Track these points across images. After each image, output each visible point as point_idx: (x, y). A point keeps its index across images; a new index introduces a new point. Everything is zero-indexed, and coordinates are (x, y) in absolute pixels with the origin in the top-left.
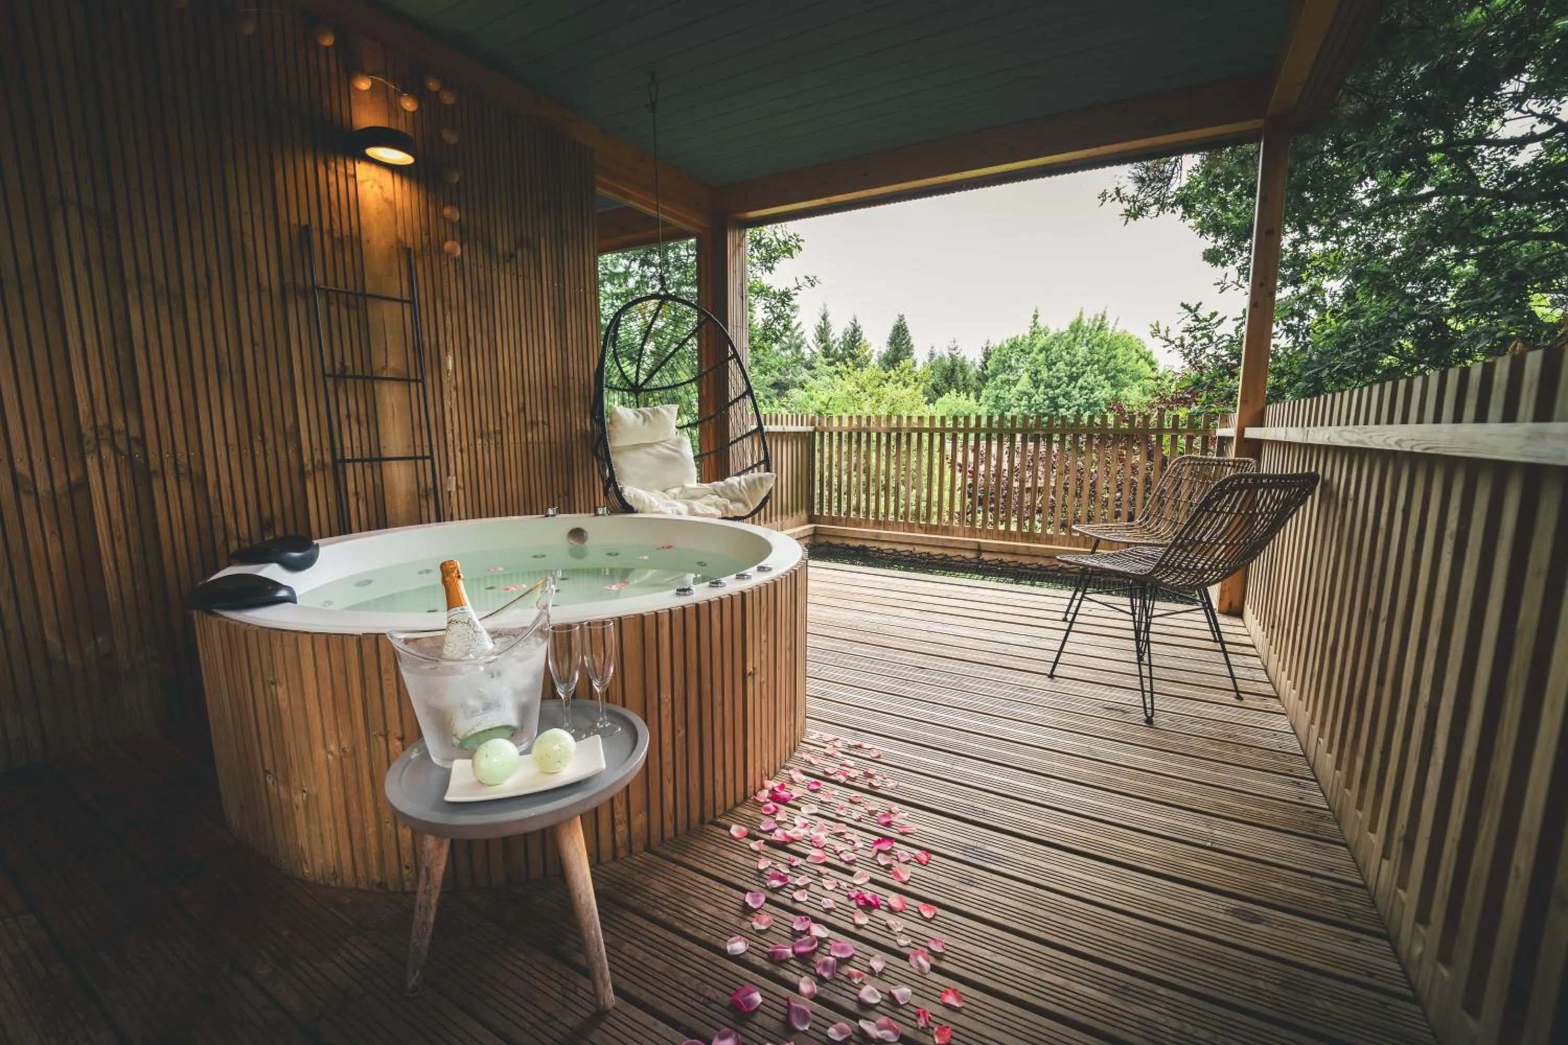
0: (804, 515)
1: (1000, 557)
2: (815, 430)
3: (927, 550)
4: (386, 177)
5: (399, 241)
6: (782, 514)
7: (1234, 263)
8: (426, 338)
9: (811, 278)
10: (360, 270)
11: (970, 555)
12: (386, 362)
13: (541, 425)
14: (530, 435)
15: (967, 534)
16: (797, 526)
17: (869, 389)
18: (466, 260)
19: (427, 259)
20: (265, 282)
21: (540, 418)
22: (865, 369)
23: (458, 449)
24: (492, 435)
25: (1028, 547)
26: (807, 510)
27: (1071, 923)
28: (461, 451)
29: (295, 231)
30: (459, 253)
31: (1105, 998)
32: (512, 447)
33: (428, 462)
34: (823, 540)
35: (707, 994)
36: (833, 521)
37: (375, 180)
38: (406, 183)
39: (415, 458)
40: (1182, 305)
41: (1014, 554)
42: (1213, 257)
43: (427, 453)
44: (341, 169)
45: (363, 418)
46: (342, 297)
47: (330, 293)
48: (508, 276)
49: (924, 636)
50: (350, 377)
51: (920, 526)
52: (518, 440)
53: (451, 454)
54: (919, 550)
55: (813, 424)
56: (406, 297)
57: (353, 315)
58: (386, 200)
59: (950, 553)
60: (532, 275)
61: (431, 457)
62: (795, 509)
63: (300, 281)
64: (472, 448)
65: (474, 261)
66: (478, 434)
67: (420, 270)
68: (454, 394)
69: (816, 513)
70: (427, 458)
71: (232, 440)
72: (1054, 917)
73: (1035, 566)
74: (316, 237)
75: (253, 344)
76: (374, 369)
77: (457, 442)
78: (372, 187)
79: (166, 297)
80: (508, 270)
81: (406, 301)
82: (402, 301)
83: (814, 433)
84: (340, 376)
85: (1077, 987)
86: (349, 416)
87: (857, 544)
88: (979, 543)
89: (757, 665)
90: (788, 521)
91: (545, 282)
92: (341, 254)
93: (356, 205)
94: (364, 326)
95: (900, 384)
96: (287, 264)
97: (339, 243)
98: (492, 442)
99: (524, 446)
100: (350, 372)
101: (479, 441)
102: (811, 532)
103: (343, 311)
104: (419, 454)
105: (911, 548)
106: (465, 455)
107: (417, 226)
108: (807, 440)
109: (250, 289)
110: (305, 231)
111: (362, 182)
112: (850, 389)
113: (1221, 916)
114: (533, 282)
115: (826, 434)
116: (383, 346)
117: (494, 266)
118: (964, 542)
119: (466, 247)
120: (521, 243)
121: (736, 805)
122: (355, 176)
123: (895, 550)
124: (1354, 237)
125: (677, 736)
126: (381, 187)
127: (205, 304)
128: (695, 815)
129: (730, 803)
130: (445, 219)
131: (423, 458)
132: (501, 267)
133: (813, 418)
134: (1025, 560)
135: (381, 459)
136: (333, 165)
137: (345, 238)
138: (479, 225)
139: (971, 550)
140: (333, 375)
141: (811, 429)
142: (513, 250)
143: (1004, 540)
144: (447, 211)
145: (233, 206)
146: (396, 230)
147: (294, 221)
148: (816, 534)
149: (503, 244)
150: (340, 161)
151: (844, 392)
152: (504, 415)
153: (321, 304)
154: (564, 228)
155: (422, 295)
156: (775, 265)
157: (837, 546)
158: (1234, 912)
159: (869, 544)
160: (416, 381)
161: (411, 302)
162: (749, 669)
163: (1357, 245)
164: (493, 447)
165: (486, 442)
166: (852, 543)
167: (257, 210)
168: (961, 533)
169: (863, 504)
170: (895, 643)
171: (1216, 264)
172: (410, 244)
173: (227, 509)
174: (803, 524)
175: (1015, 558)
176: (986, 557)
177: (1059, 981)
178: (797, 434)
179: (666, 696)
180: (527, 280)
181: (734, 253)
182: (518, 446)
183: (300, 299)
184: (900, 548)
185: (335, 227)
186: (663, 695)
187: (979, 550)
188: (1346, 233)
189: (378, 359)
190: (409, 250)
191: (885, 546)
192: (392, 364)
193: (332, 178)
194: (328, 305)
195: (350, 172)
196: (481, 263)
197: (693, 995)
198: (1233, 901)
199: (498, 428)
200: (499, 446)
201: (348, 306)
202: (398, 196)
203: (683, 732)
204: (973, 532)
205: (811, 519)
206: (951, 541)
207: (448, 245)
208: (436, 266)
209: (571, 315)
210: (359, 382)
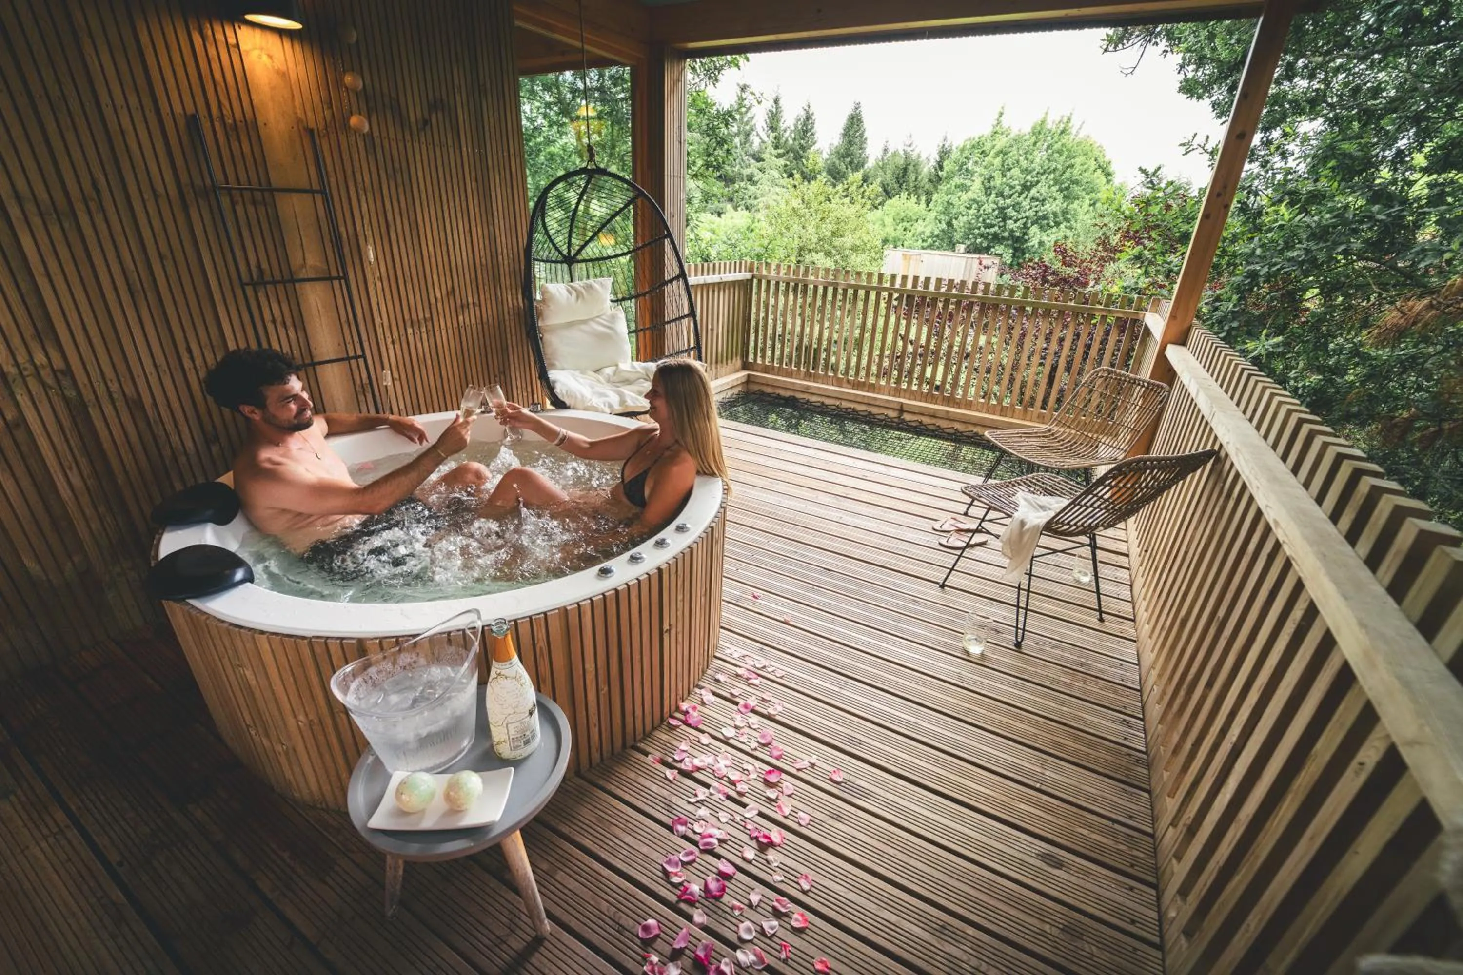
0: (738, 363)
1: (920, 418)
2: (753, 277)
3: (852, 405)
4: (273, 42)
5: (299, 121)
6: (717, 362)
7: (1210, 97)
8: (342, 229)
9: (758, 95)
10: (261, 160)
11: (893, 414)
12: (304, 259)
13: (471, 306)
14: (461, 318)
15: (892, 393)
16: (730, 373)
17: (814, 205)
18: (376, 134)
19: (333, 137)
20: (160, 189)
21: (470, 300)
22: (812, 182)
23: (389, 340)
24: (423, 322)
25: (948, 412)
26: (742, 357)
27: (912, 862)
28: (393, 342)
29: (181, 123)
30: (366, 129)
31: (926, 936)
32: (444, 332)
33: (361, 361)
34: (756, 388)
35: (621, 922)
36: (766, 369)
37: (262, 49)
38: (297, 47)
39: (348, 359)
40: (1140, 169)
41: (934, 416)
42: (1190, 88)
43: (359, 353)
44: (220, 37)
45: (289, 322)
46: (247, 194)
47: (234, 192)
48: (424, 147)
49: (834, 529)
50: (269, 283)
51: (848, 382)
52: (449, 324)
53: (383, 349)
54: (845, 404)
55: (751, 270)
56: (316, 186)
57: (262, 210)
58: (279, 72)
59: (874, 410)
60: (450, 143)
61: (364, 356)
62: (730, 357)
63: (198, 182)
64: (403, 338)
65: (384, 134)
66: (408, 324)
67: (326, 147)
68: (379, 284)
69: (751, 360)
70: (360, 357)
71: (160, 360)
72: (900, 856)
73: (951, 431)
74: (206, 125)
75: (161, 258)
76: (293, 269)
77: (388, 334)
78: (260, 57)
79: (54, 216)
80: (423, 140)
81: (317, 192)
82: (312, 191)
83: (751, 280)
84: (259, 282)
85: (907, 925)
86: (274, 321)
87: (787, 394)
88: (902, 404)
89: (673, 622)
90: (723, 369)
91: (464, 149)
92: (237, 144)
93: (244, 82)
94: (276, 222)
95: (847, 200)
96: (179, 162)
97: (233, 130)
98: (424, 329)
99: (456, 331)
100: (268, 278)
101: (410, 331)
102: (744, 380)
103: (251, 209)
104: (351, 354)
105: (838, 403)
106: (397, 346)
107: (316, 99)
108: (745, 286)
109: (146, 197)
110: (193, 121)
111: (247, 52)
112: (795, 205)
113: (1032, 861)
114: (451, 150)
115: (764, 283)
116: (298, 242)
117: (408, 137)
118: (887, 401)
119: (374, 118)
120: (435, 105)
121: (654, 728)
122: (237, 45)
123: (823, 403)
124: (1344, 75)
125: (602, 693)
126: (270, 57)
127: (99, 219)
128: (618, 743)
129: (648, 727)
130: (347, 88)
131: (356, 357)
132: (416, 138)
133: (752, 264)
134: (943, 424)
135: (314, 364)
136: (210, 33)
137: (239, 123)
138: (385, 90)
139: (894, 409)
140: (254, 284)
141: (748, 276)
142: (427, 116)
143: (926, 402)
144: (348, 79)
145: (104, 99)
146: (294, 107)
147: (178, 109)
148: (749, 380)
149: (414, 113)
150: (218, 28)
151: (789, 208)
152: (433, 301)
153: (225, 202)
154: (481, 83)
155: (333, 180)
156: (720, 77)
157: (769, 395)
158: (1044, 857)
159: (799, 396)
160: (339, 278)
161: (322, 192)
162: (666, 627)
163: (1346, 85)
164: (424, 336)
165: (417, 331)
166: (783, 393)
167: (133, 100)
168: (887, 390)
169: (798, 329)
170: (808, 538)
171: (1192, 96)
172: (312, 124)
173: (170, 427)
174: (737, 371)
175: (934, 421)
176: (907, 417)
177: (894, 918)
178: (734, 283)
179: (590, 666)
180: (444, 149)
181: (672, 91)
182: (450, 331)
183: (201, 201)
184: (828, 402)
185: (225, 112)
186: (587, 666)
187: (901, 410)
188: (1337, 70)
189: (296, 260)
190: (311, 131)
191: (813, 399)
192: (311, 260)
193: (212, 51)
194: (233, 204)
195: (232, 41)
196: (392, 136)
197: (611, 923)
198: (1043, 844)
199: (428, 315)
200: (431, 333)
201: (254, 203)
202: (291, 65)
203: (606, 689)
204: (898, 392)
205: (746, 366)
206: (875, 399)
207: (354, 120)
208: (344, 146)
209: (496, 182)
210: (280, 287)
